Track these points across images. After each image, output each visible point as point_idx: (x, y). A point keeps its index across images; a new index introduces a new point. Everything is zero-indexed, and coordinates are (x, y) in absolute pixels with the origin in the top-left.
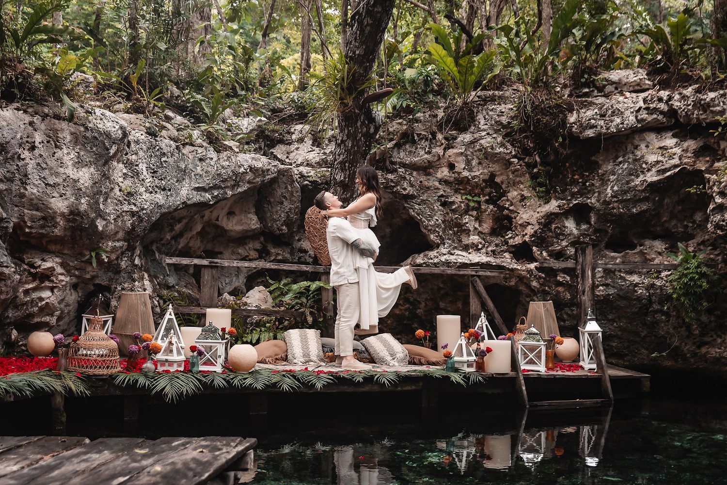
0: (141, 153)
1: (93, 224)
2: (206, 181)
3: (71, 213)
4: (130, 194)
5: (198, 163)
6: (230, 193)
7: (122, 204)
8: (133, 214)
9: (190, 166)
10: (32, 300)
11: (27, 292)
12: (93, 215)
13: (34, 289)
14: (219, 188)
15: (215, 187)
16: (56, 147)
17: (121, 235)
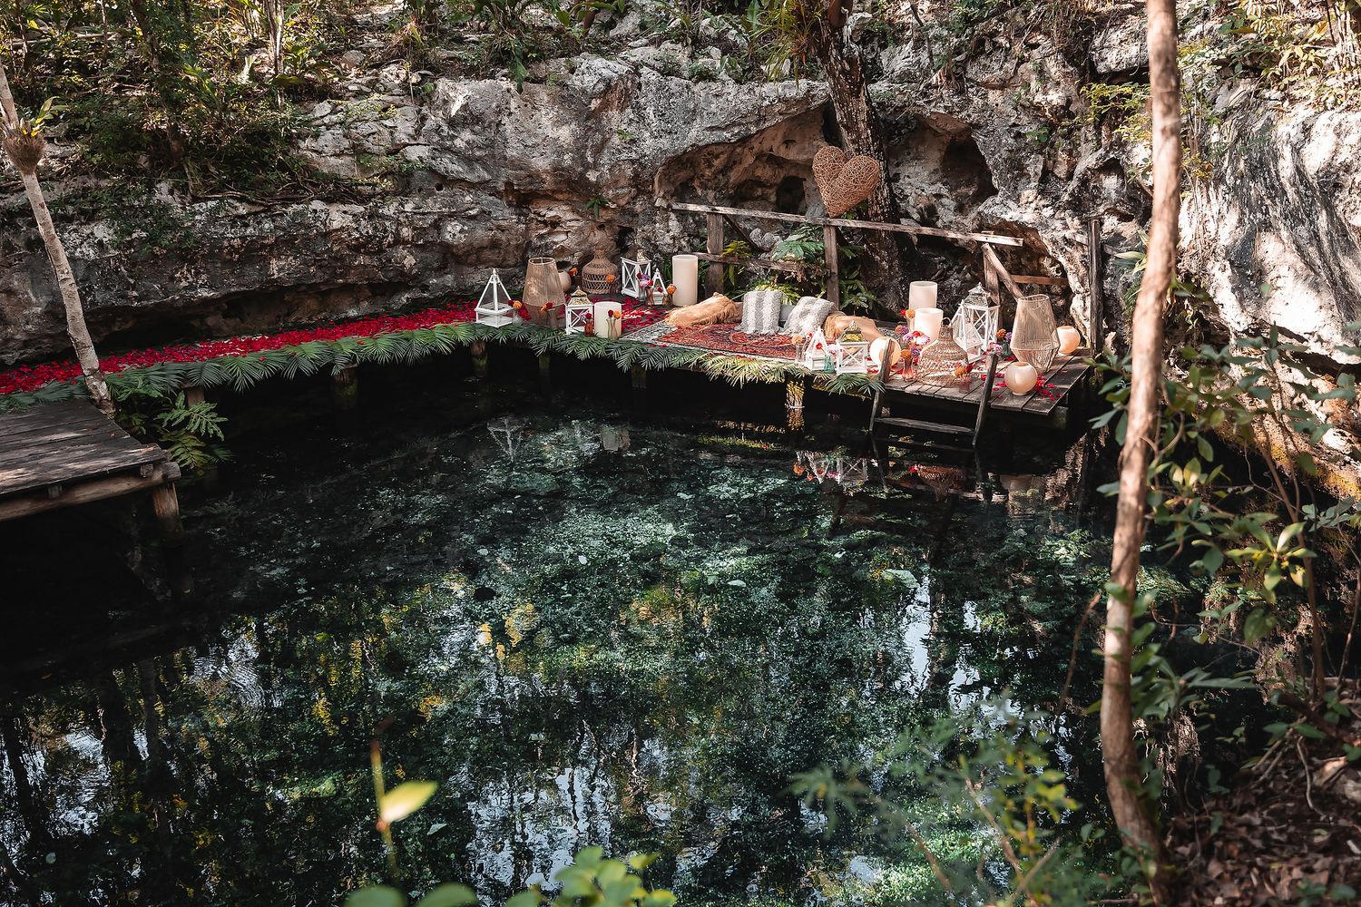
0: (650, 96)
1: (582, 175)
2: (721, 119)
3: (555, 169)
4: (633, 141)
5: (714, 100)
6: (754, 129)
7: (620, 152)
8: (633, 162)
9: (702, 105)
10: (546, 245)
11: (541, 237)
12: (580, 169)
13: (550, 234)
14: (739, 124)
15: (734, 124)
16: (534, 108)
17: (623, 182)
